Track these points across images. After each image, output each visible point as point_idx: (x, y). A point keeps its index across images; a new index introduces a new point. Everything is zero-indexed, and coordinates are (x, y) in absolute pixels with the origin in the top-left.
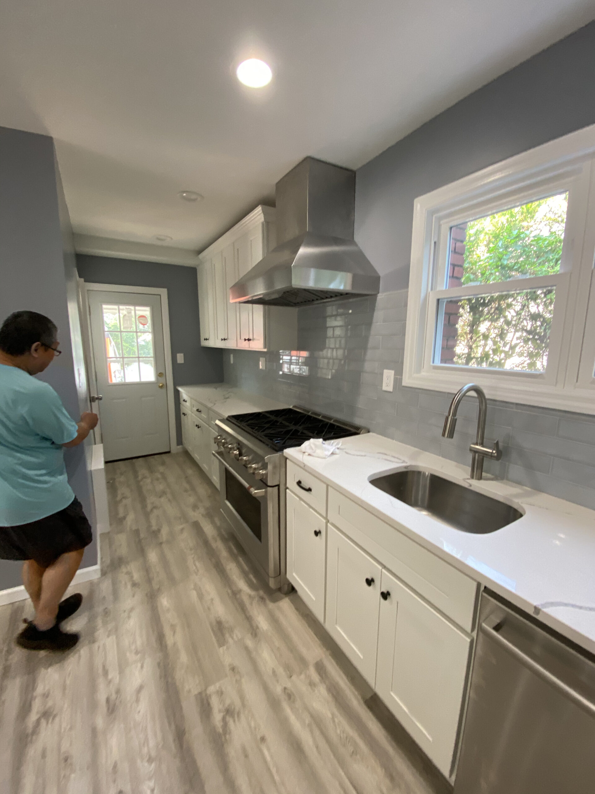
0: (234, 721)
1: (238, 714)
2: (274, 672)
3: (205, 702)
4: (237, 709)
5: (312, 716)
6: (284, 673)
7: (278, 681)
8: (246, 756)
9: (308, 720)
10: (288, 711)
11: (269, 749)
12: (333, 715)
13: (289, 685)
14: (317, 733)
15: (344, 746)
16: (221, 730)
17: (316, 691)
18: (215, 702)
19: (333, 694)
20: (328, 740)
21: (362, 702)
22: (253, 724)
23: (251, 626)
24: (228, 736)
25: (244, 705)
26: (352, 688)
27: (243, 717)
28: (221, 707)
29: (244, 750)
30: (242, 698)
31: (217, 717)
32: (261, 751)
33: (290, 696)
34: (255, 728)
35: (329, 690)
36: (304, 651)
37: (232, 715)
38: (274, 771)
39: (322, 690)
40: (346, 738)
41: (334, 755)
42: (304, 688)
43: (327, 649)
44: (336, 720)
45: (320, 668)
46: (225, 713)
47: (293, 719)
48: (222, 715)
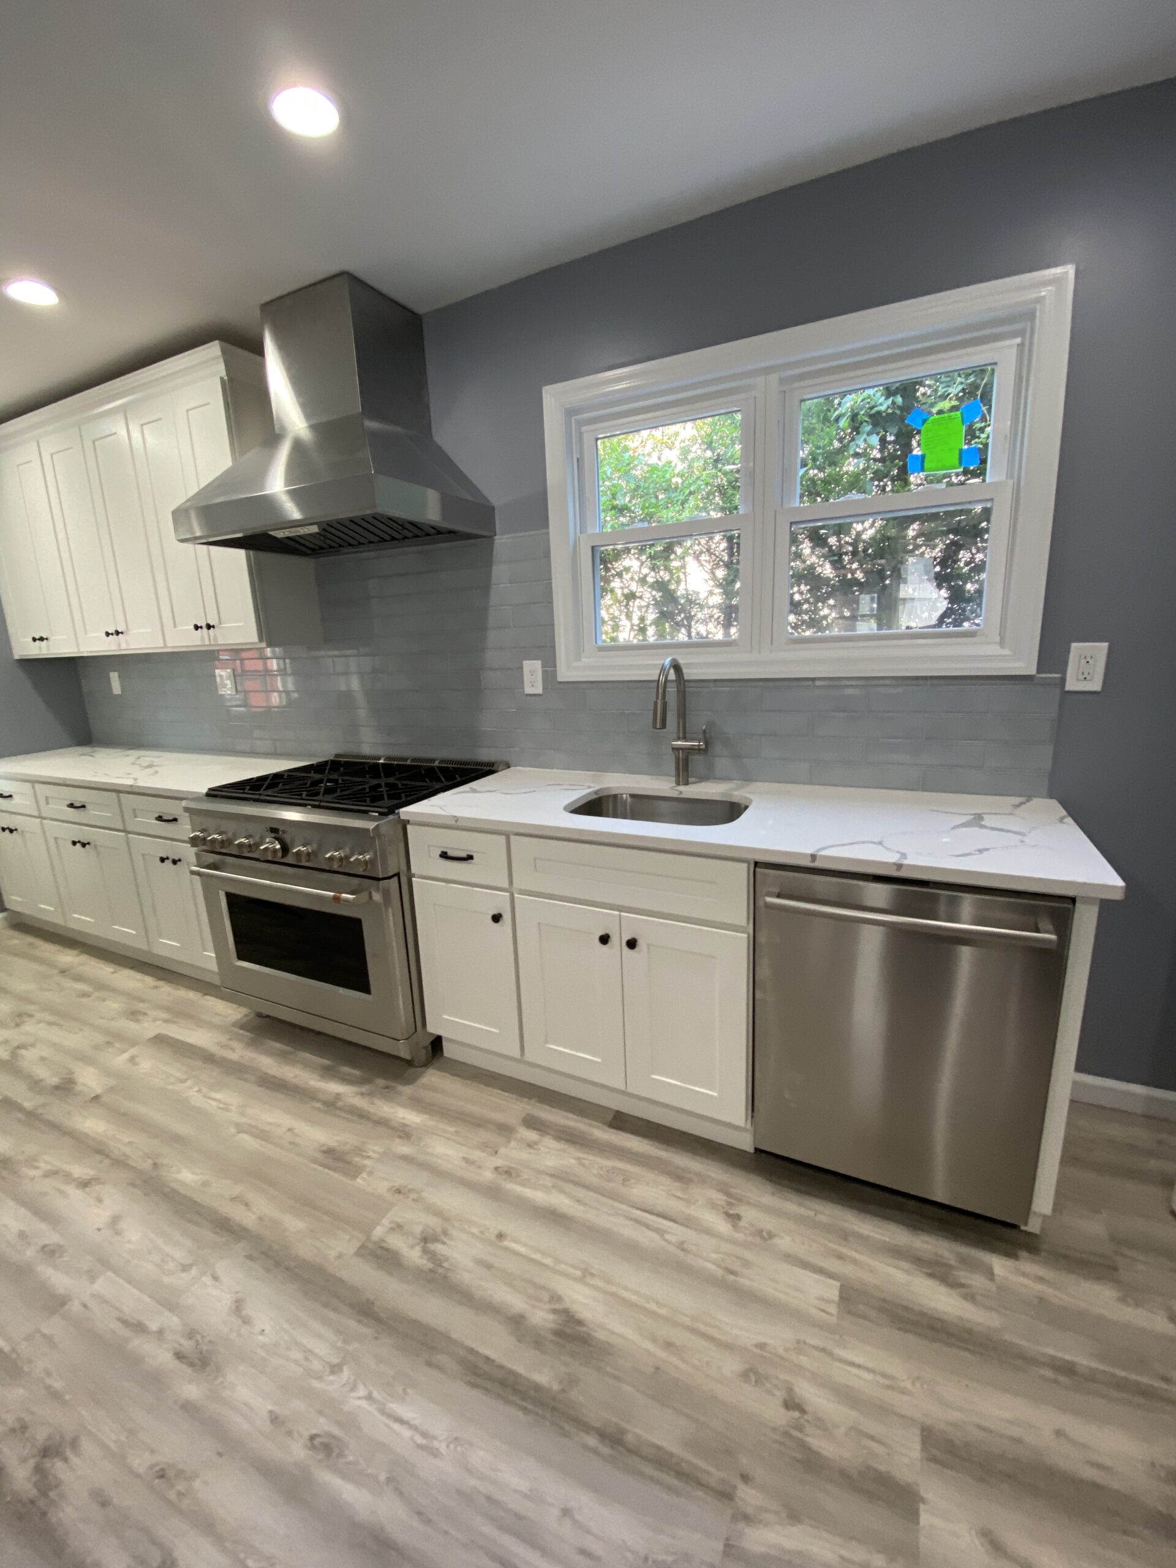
0: (444, 1243)
1: (445, 1233)
2: (466, 1160)
3: (379, 1252)
4: (439, 1230)
5: (552, 1176)
6: (483, 1155)
7: (480, 1167)
8: (489, 1267)
9: (548, 1181)
10: (518, 1189)
11: (515, 1241)
12: (579, 1159)
13: (499, 1162)
14: (569, 1188)
15: (610, 1180)
16: (430, 1265)
17: (542, 1149)
18: (396, 1242)
19: (564, 1140)
20: (588, 1187)
21: (606, 1128)
22: (475, 1230)
23: (393, 1128)
24: (445, 1265)
25: (447, 1220)
26: (586, 1120)
27: (454, 1232)
28: (411, 1241)
29: (481, 1263)
30: (439, 1213)
31: (413, 1255)
32: (507, 1249)
33: (508, 1173)
34: (482, 1232)
35: (558, 1138)
36: (499, 1117)
37: (435, 1239)
38: (537, 1256)
39: (549, 1142)
40: (608, 1171)
41: (603, 1195)
42: (524, 1155)
43: (530, 1099)
44: (586, 1162)
45: (531, 1122)
46: (422, 1244)
47: (528, 1193)
48: (418, 1249)
